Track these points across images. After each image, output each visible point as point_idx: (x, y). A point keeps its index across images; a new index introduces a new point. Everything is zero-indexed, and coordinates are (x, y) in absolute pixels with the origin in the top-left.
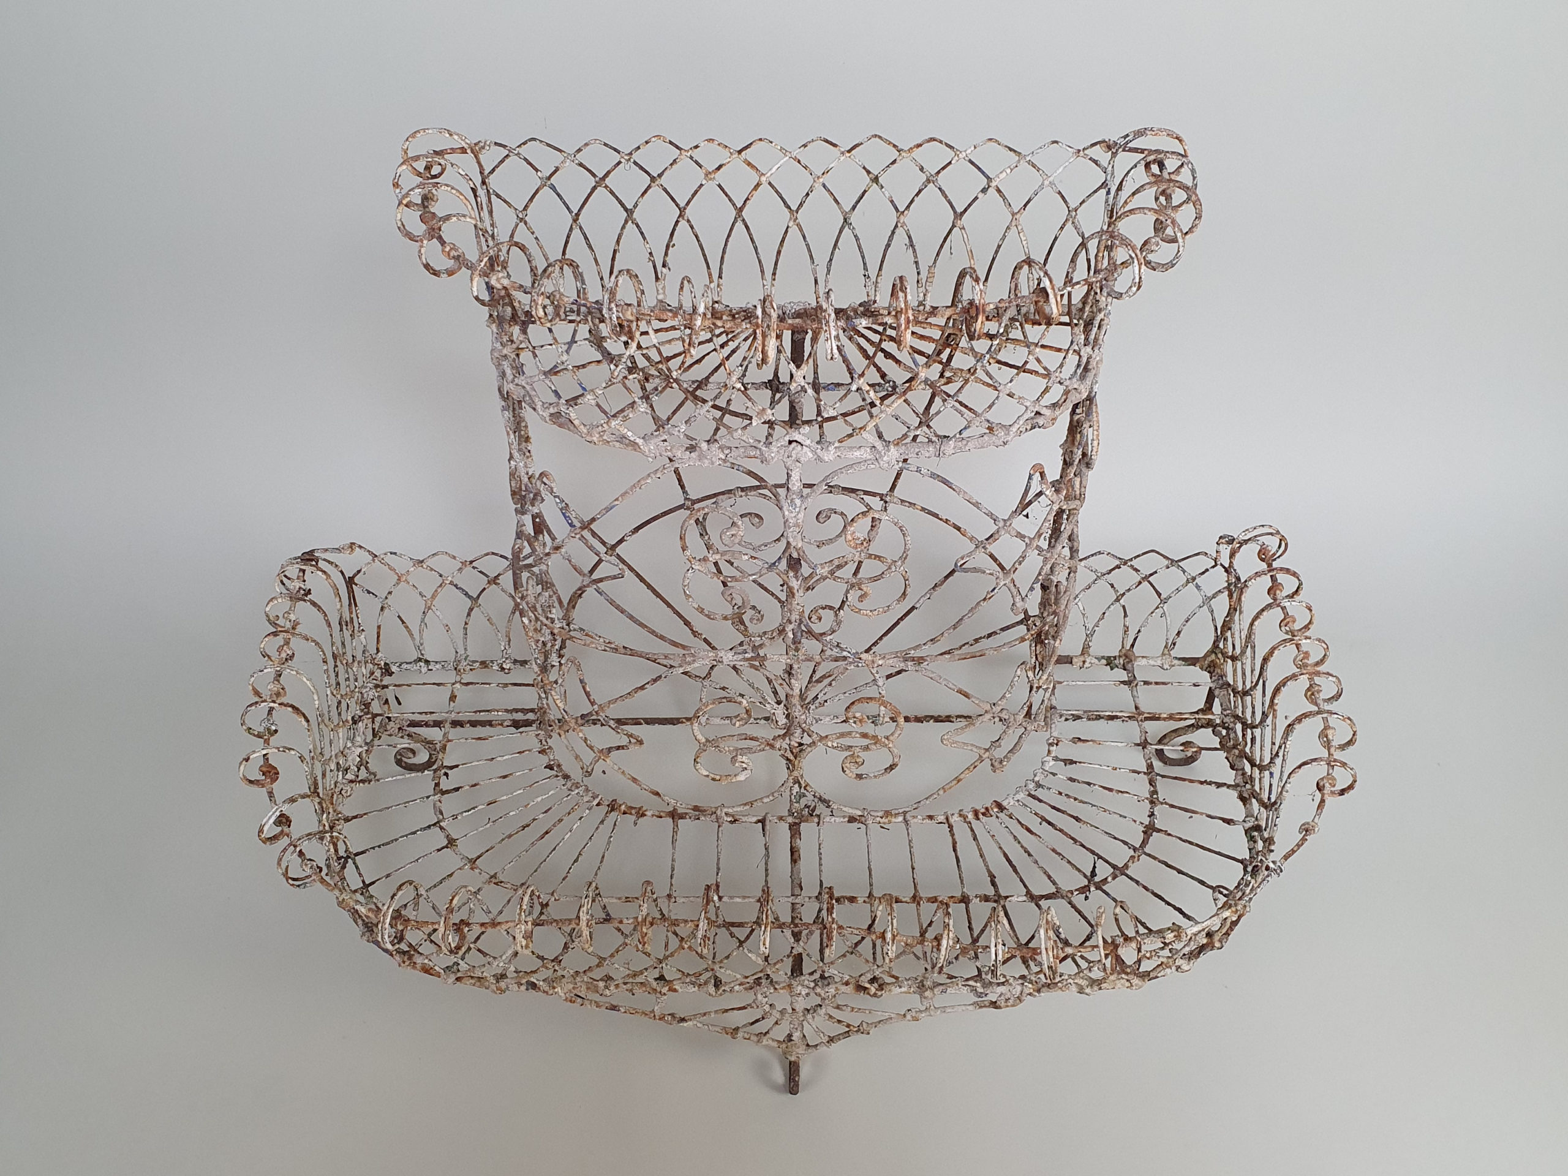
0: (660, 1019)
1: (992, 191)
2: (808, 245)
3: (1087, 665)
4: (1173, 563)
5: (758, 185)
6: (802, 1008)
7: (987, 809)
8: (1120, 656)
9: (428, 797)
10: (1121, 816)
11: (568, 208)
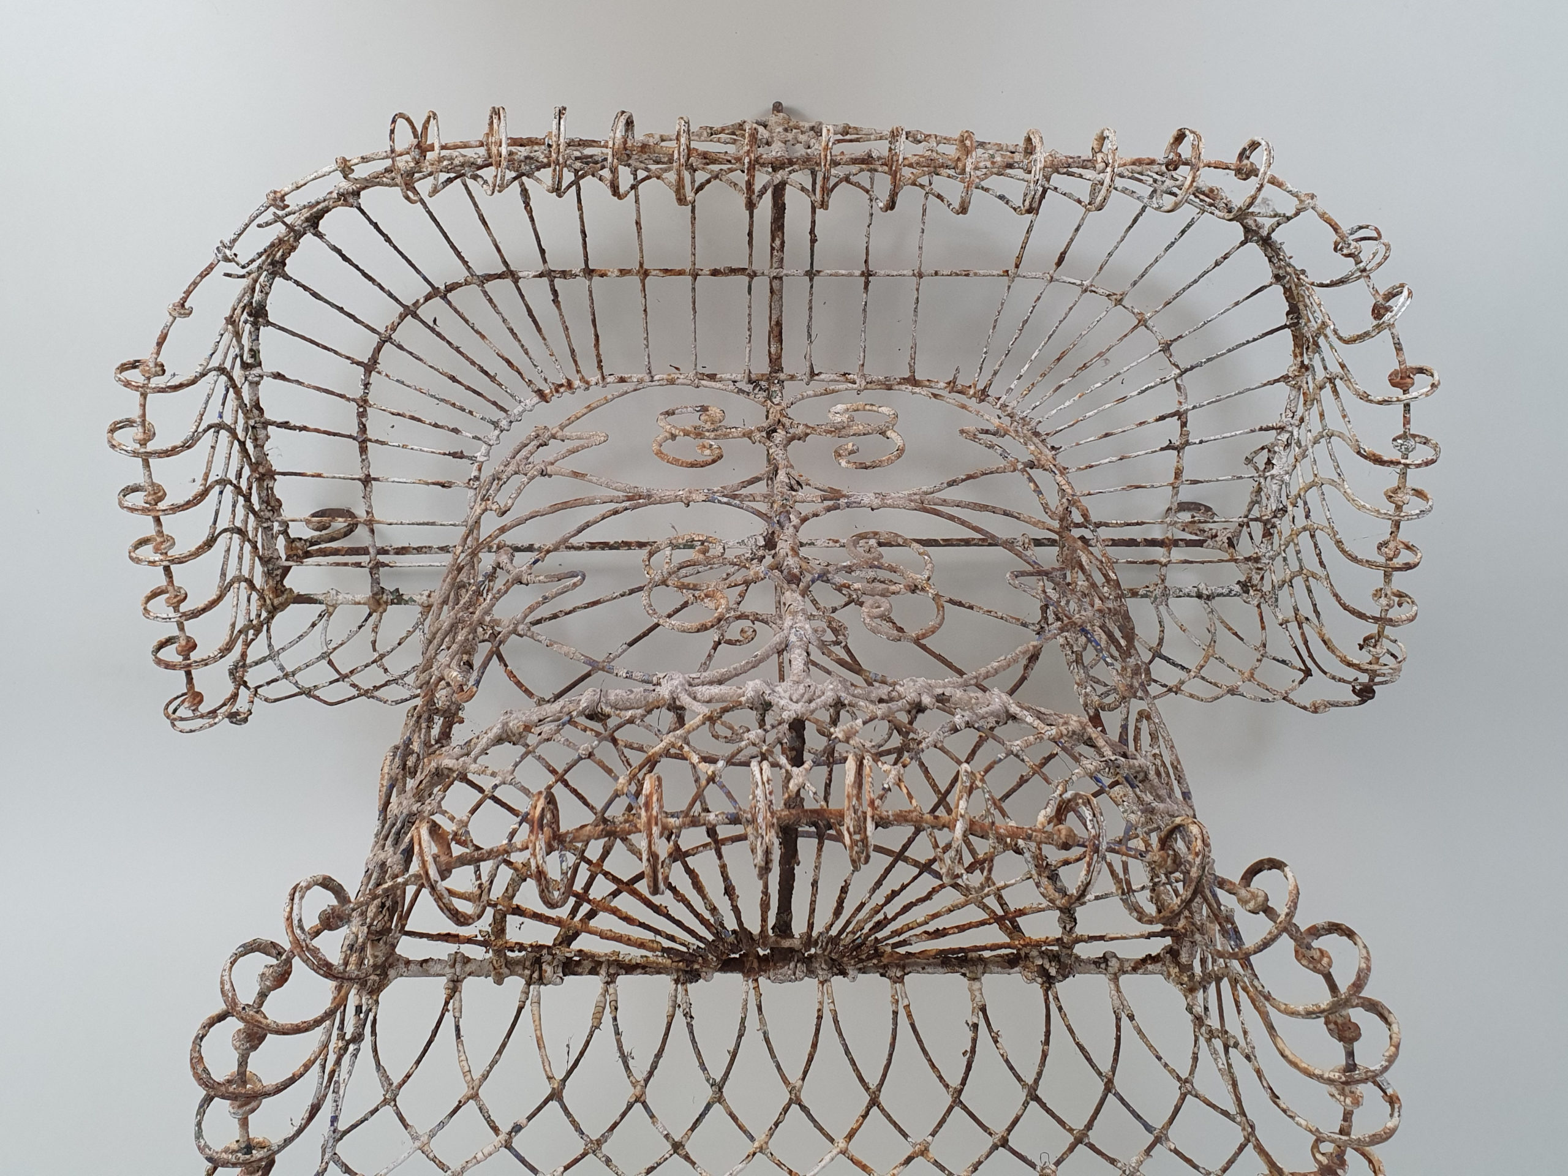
0: (930, 135)
1: (505, 1127)
2: (773, 1056)
3: (427, 593)
4: (308, 693)
5: (850, 1136)
6: (774, 146)
7: (557, 391)
8: (386, 603)
9: (1194, 407)
10: (403, 383)
11: (1122, 1100)
